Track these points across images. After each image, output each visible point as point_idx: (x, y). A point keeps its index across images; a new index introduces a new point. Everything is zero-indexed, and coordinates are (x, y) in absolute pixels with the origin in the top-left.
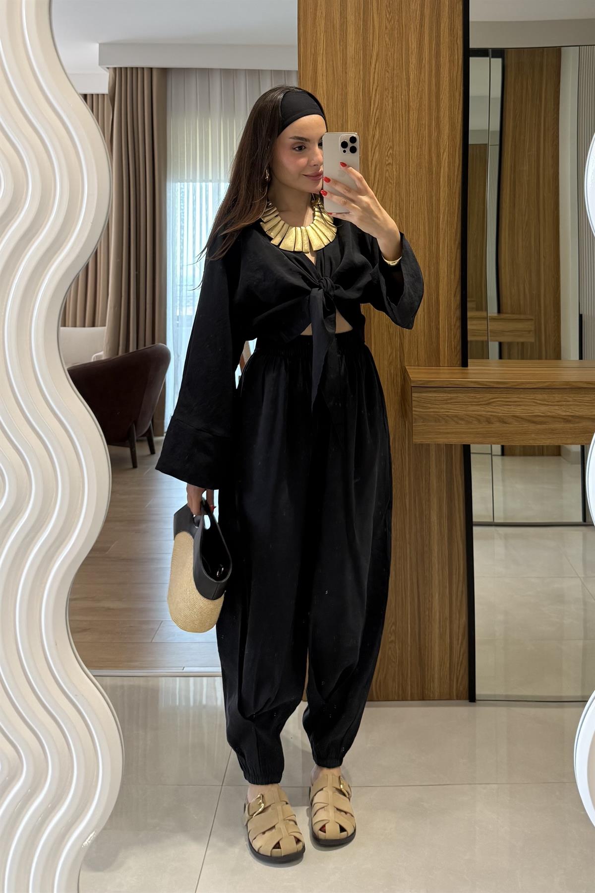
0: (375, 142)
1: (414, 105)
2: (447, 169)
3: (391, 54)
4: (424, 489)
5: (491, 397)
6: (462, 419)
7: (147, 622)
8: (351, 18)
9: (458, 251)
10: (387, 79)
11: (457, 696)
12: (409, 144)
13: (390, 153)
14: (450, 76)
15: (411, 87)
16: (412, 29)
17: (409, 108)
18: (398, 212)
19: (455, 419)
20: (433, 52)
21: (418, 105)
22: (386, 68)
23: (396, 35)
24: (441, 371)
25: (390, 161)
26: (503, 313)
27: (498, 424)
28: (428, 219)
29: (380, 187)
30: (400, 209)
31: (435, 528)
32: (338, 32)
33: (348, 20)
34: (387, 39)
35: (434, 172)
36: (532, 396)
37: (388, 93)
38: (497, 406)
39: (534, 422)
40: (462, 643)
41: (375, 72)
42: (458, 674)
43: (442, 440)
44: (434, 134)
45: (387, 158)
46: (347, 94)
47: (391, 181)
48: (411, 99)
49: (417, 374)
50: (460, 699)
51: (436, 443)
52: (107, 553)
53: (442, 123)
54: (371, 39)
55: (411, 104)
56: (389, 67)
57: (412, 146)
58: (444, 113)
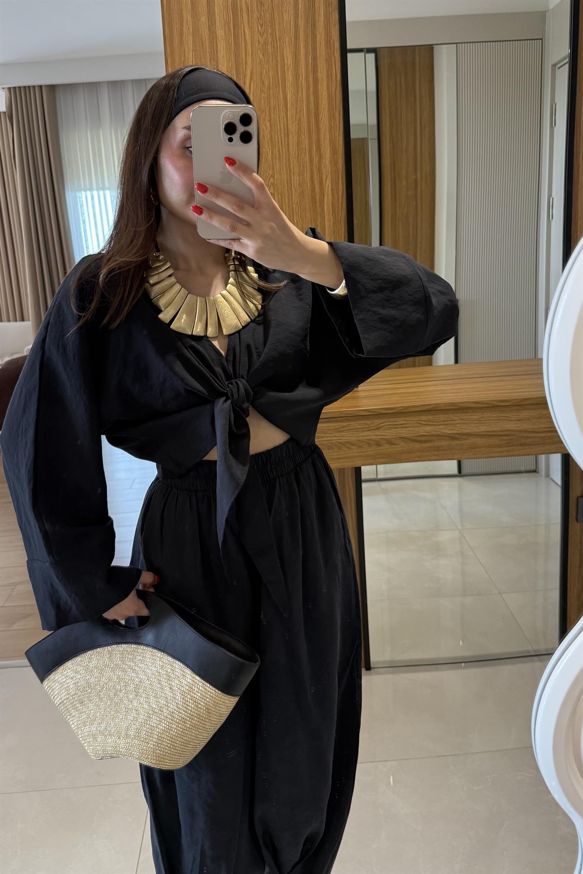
1: (293, 127)
2: (330, 197)
3: (266, 72)
5: (381, 422)
6: (354, 445)
8: (220, 33)
10: (263, 99)
13: (271, 183)
14: (328, 93)
15: (288, 107)
17: (288, 130)
19: (348, 445)
20: (310, 67)
21: (297, 126)
22: (261, 87)
23: (270, 50)
27: (387, 446)
32: (208, 50)
33: (217, 36)
34: (261, 56)
35: (318, 200)
36: (418, 419)
37: (265, 116)
38: (386, 430)
39: (419, 442)
43: (335, 465)
44: (316, 160)
48: (289, 122)
53: (323, 145)
54: (244, 56)
55: (290, 127)
56: (264, 87)
57: (293, 174)
58: (325, 136)
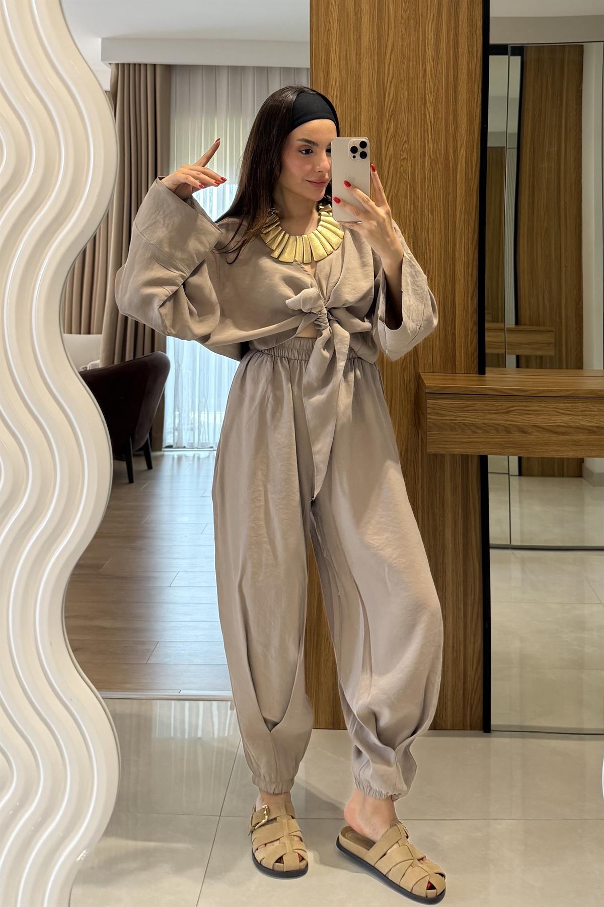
0: (389, 135)
1: (430, 97)
2: (464, 166)
3: (407, 45)
4: (438, 504)
5: (511, 405)
6: (480, 428)
7: (143, 643)
8: (365, 6)
9: (476, 250)
10: (402, 69)
11: (471, 726)
12: (425, 137)
13: (406, 148)
14: (468, 67)
15: (427, 78)
16: (430, 19)
17: (425, 99)
18: (412, 209)
19: (473, 428)
20: (451, 43)
21: (435, 96)
22: (401, 58)
23: (412, 26)
24: (457, 378)
25: (405, 155)
26: (521, 325)
27: (517, 434)
28: (444, 217)
29: (394, 183)
30: (415, 206)
31: (450, 545)
32: (352, 22)
33: (362, 9)
34: (403, 30)
35: (451, 168)
36: (554, 405)
37: (404, 85)
38: (517, 415)
39: (556, 433)
40: (477, 668)
41: (390, 63)
42: (472, 702)
43: (458, 450)
44: (452, 128)
45: (402, 153)
46: (360, 86)
47: (406, 177)
48: (427, 92)
49: (431, 381)
50: (474, 730)
51: (452, 453)
52: (101, 570)
53: (460, 116)
54: (386, 29)
55: (427, 97)
56: (404, 58)
57: (428, 141)
58: (462, 106)
